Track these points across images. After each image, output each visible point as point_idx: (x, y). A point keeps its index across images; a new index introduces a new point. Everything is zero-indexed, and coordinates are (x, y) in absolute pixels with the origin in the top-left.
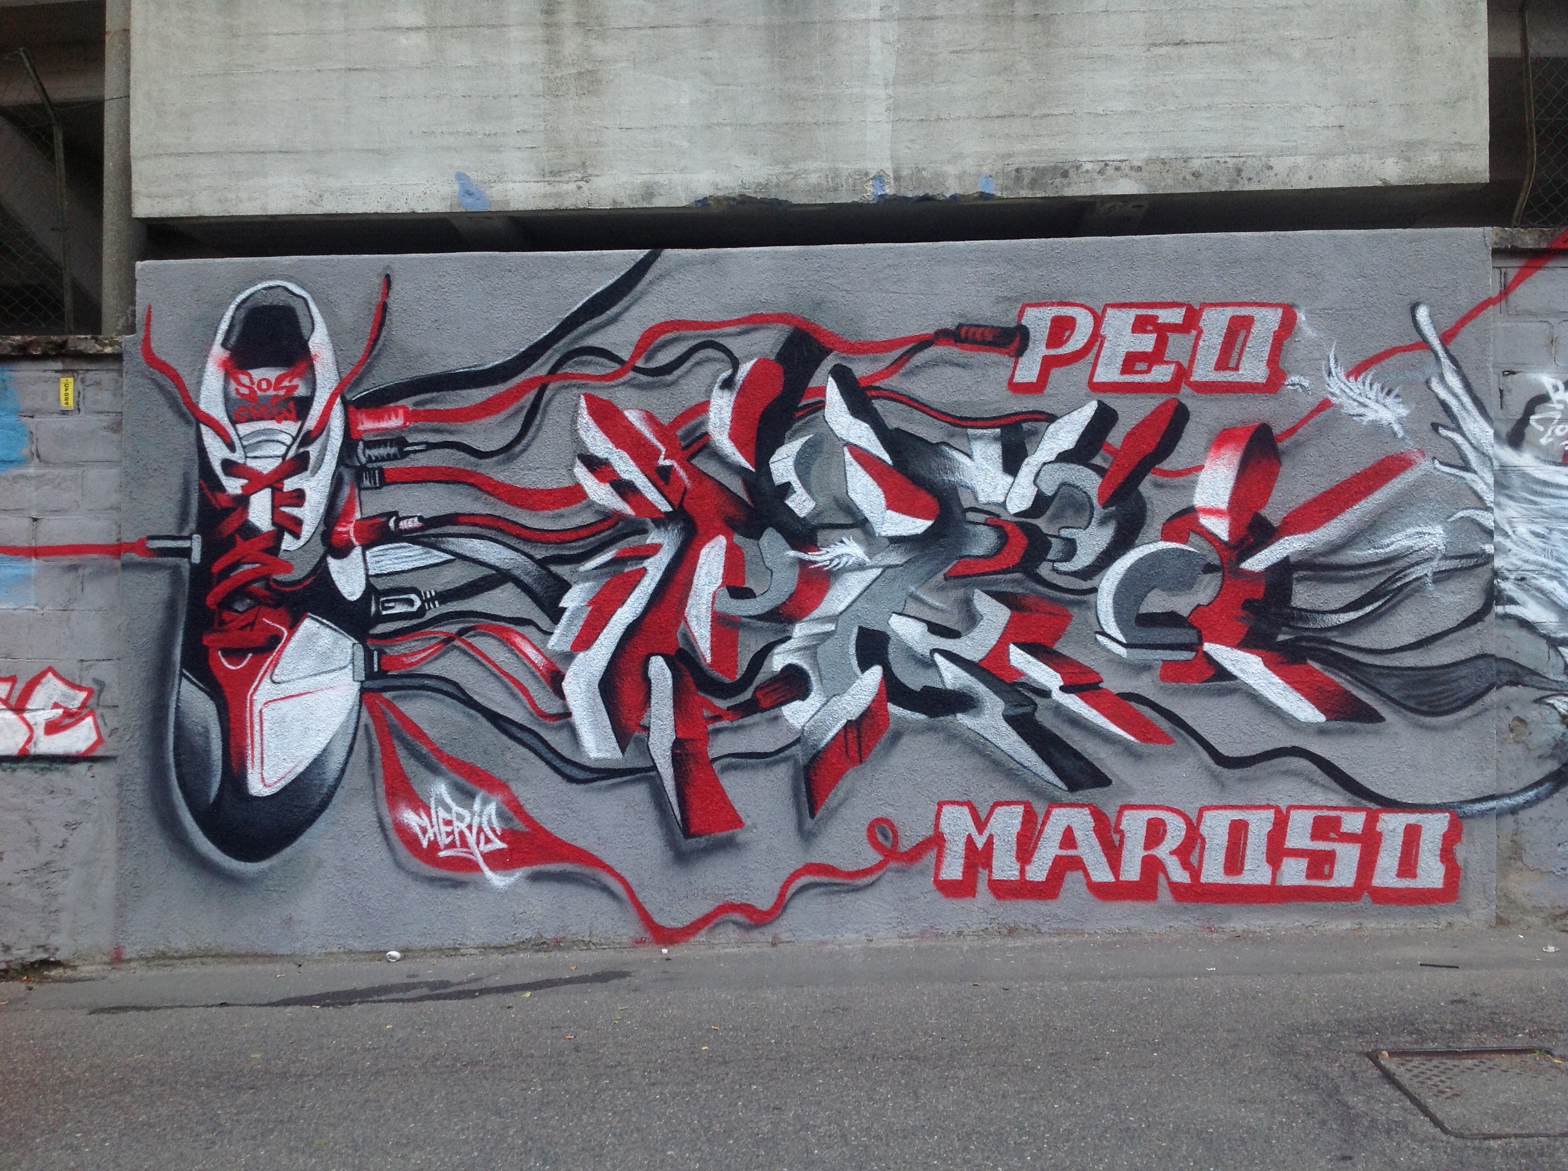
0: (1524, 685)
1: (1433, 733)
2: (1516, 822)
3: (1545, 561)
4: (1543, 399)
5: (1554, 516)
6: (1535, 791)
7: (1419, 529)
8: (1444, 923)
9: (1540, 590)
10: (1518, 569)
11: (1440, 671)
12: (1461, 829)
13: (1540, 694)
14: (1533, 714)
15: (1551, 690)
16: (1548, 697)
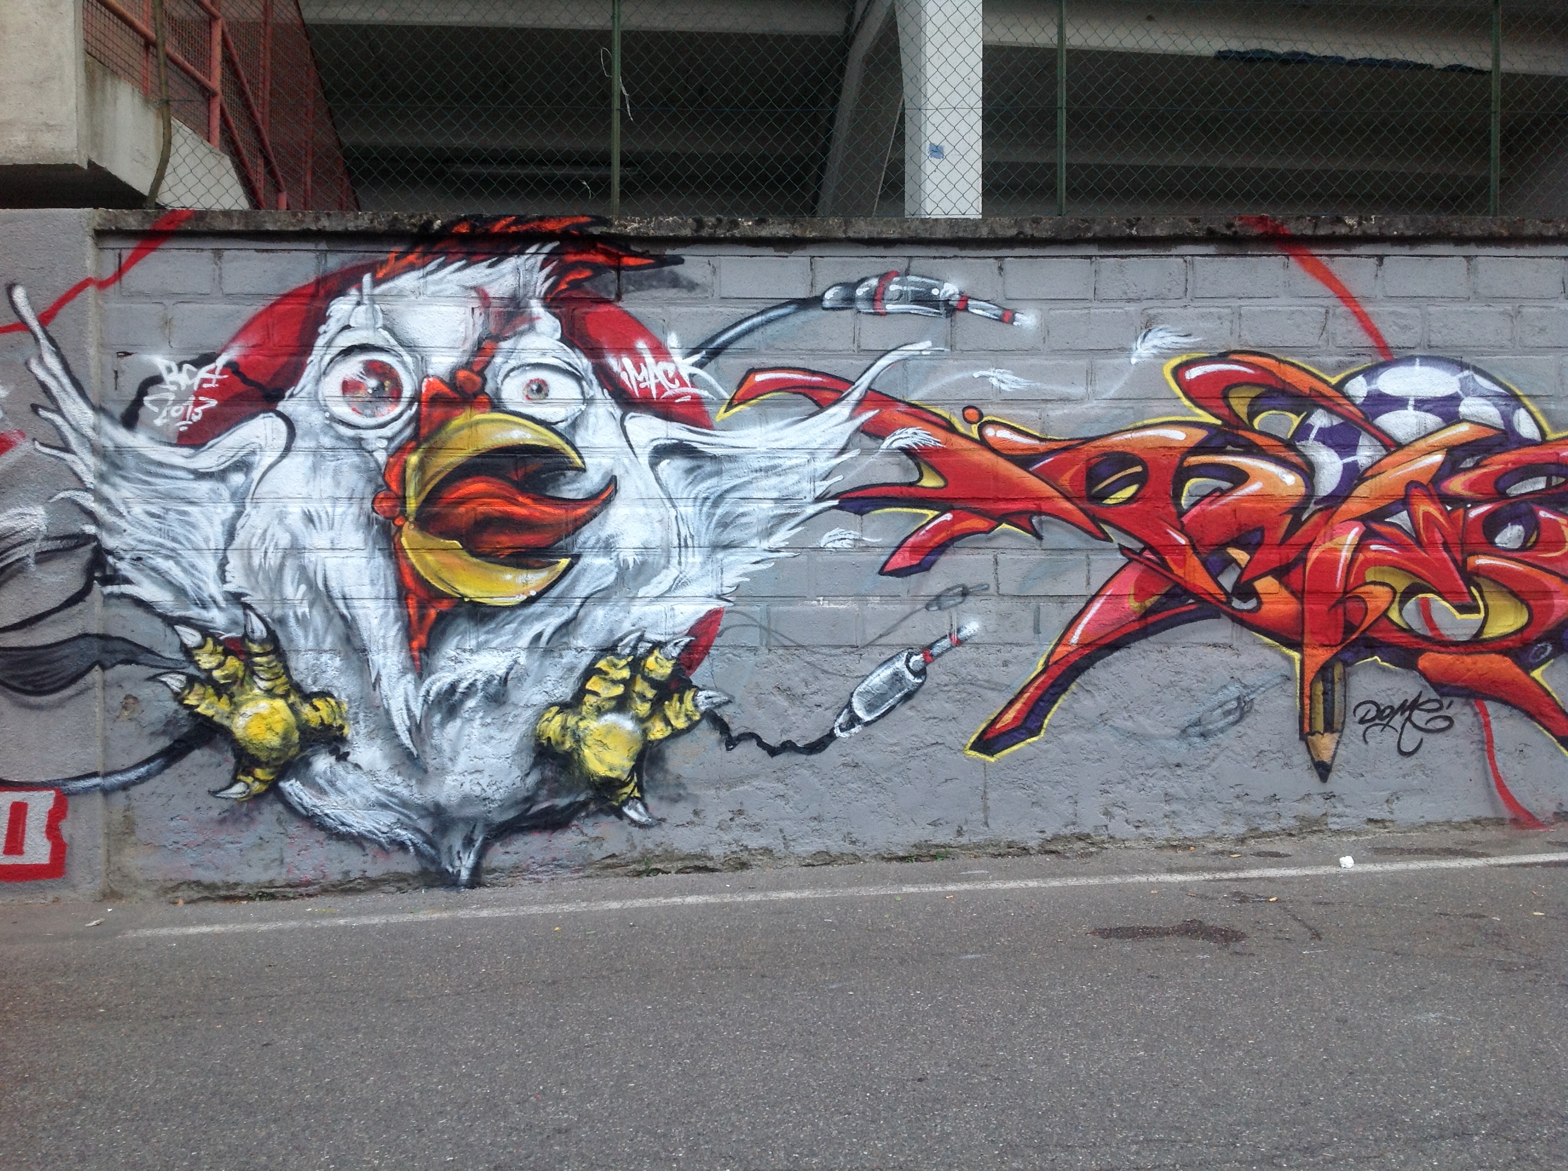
0: (138, 663)
1: (38, 712)
2: (128, 797)
3: (161, 540)
4: (156, 380)
5: (168, 496)
6: (147, 767)
7: (20, 510)
8: (50, 898)
9: (154, 569)
10: (133, 549)
11: (41, 651)
12: (66, 807)
13: (153, 671)
14: (146, 691)
15: (164, 668)
16: (160, 674)
